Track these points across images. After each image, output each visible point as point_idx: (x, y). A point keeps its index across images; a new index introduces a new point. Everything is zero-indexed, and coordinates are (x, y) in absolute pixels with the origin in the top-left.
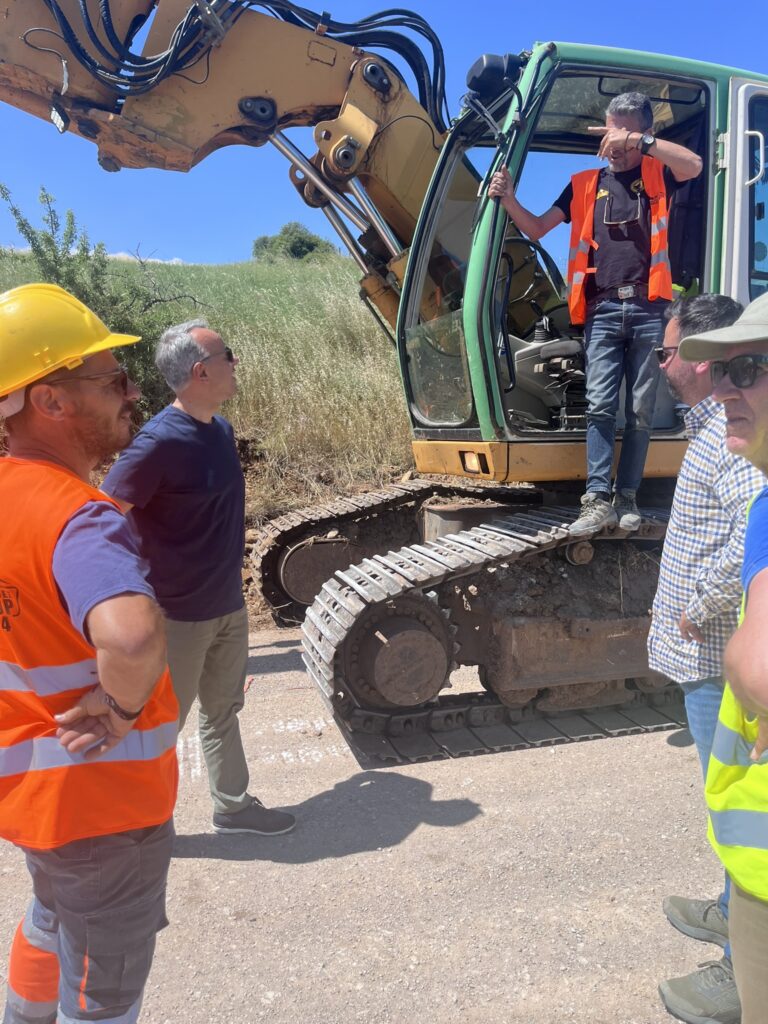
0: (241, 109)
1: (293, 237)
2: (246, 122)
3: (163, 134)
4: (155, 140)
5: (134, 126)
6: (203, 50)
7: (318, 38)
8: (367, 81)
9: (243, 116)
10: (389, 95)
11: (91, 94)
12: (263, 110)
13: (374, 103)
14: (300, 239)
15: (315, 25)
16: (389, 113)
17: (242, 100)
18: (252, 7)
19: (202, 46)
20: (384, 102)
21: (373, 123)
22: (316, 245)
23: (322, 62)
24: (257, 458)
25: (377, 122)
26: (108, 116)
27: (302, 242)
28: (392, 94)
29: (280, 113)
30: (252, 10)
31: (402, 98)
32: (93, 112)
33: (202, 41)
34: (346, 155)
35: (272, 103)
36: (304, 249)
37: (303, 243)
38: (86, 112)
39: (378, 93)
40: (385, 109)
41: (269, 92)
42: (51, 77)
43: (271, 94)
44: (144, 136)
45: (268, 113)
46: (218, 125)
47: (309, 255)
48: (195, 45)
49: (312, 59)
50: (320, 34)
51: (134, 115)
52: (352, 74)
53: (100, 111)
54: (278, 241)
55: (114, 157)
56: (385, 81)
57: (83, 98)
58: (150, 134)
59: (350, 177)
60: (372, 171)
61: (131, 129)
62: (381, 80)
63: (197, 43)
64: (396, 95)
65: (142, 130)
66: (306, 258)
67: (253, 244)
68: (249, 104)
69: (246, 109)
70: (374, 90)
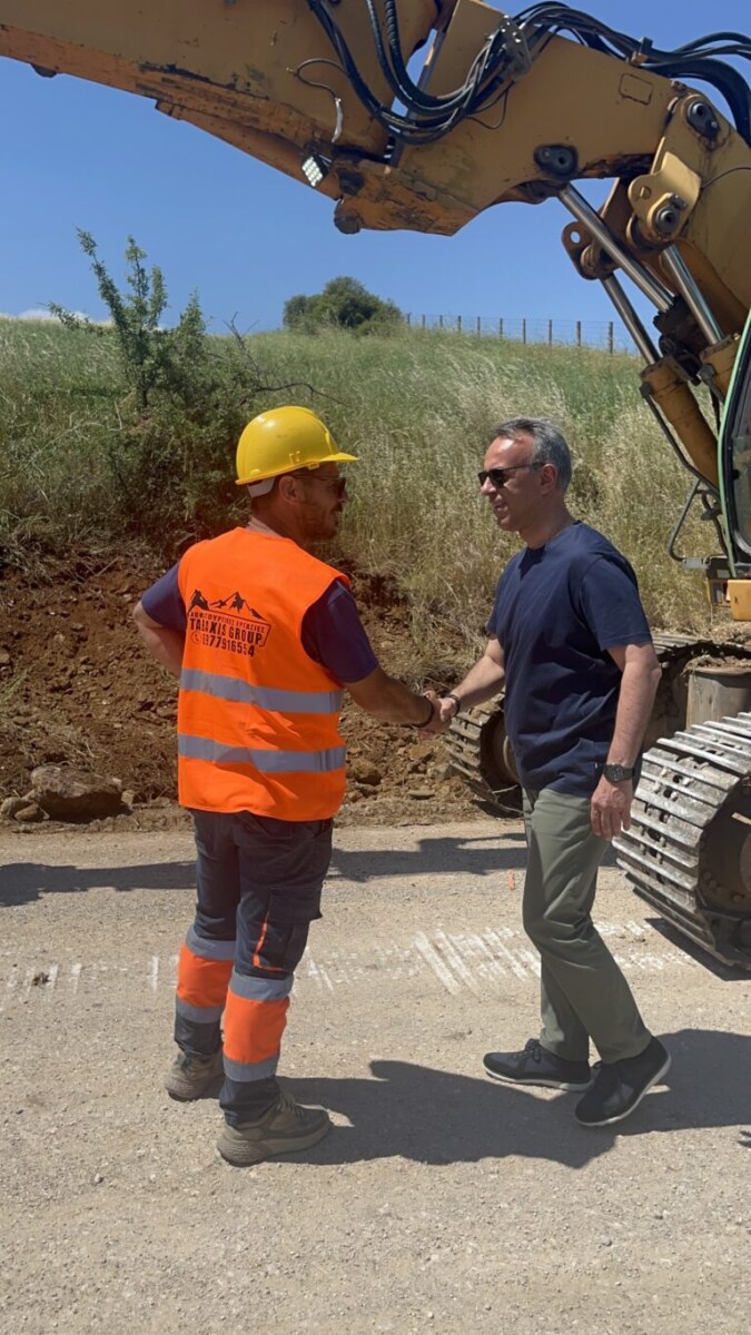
0: (537, 159)
1: (343, 298)
2: (542, 176)
3: (445, 192)
4: (436, 199)
5: (413, 181)
6: (502, 87)
7: (631, 70)
8: (689, 122)
9: (539, 168)
10: (716, 140)
11: (365, 142)
12: (562, 161)
13: (697, 150)
14: (353, 301)
15: (629, 54)
16: (714, 164)
17: (539, 148)
18: (559, 33)
19: (502, 81)
20: (709, 150)
21: (695, 175)
22: (375, 310)
23: (635, 100)
24: (397, 602)
25: (699, 174)
26: (383, 170)
27: (355, 304)
28: (720, 139)
29: (581, 165)
30: (560, 37)
31: (731, 144)
32: (365, 163)
33: (502, 76)
34: (668, 218)
35: (573, 151)
36: (358, 314)
37: (356, 306)
38: (356, 163)
39: (704, 139)
40: (709, 158)
41: (571, 139)
42: (320, 119)
43: (572, 142)
44: (424, 194)
45: (567, 164)
46: (508, 180)
47: (366, 324)
48: (493, 81)
49: (624, 96)
50: (636, 65)
51: (414, 168)
52: (670, 117)
53: (373, 163)
54: (321, 304)
55: (358, 216)
56: (714, 124)
57: (353, 146)
58: (431, 192)
59: (666, 245)
60: (689, 236)
61: (409, 185)
62: (709, 123)
63: (496, 78)
64: (724, 140)
65: (420, 186)
66: (361, 327)
67: (284, 307)
68: (547, 154)
69: (543, 160)
70: (698, 135)
